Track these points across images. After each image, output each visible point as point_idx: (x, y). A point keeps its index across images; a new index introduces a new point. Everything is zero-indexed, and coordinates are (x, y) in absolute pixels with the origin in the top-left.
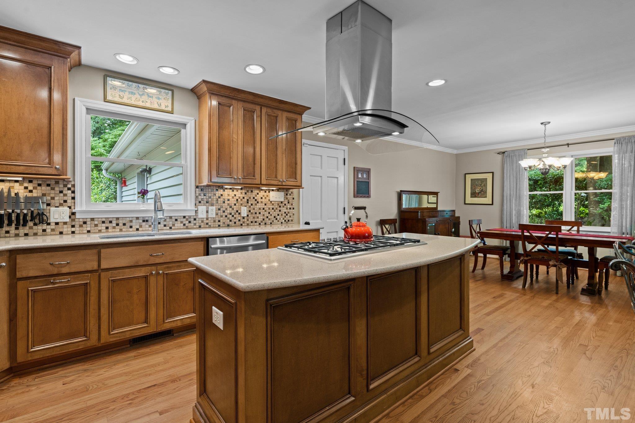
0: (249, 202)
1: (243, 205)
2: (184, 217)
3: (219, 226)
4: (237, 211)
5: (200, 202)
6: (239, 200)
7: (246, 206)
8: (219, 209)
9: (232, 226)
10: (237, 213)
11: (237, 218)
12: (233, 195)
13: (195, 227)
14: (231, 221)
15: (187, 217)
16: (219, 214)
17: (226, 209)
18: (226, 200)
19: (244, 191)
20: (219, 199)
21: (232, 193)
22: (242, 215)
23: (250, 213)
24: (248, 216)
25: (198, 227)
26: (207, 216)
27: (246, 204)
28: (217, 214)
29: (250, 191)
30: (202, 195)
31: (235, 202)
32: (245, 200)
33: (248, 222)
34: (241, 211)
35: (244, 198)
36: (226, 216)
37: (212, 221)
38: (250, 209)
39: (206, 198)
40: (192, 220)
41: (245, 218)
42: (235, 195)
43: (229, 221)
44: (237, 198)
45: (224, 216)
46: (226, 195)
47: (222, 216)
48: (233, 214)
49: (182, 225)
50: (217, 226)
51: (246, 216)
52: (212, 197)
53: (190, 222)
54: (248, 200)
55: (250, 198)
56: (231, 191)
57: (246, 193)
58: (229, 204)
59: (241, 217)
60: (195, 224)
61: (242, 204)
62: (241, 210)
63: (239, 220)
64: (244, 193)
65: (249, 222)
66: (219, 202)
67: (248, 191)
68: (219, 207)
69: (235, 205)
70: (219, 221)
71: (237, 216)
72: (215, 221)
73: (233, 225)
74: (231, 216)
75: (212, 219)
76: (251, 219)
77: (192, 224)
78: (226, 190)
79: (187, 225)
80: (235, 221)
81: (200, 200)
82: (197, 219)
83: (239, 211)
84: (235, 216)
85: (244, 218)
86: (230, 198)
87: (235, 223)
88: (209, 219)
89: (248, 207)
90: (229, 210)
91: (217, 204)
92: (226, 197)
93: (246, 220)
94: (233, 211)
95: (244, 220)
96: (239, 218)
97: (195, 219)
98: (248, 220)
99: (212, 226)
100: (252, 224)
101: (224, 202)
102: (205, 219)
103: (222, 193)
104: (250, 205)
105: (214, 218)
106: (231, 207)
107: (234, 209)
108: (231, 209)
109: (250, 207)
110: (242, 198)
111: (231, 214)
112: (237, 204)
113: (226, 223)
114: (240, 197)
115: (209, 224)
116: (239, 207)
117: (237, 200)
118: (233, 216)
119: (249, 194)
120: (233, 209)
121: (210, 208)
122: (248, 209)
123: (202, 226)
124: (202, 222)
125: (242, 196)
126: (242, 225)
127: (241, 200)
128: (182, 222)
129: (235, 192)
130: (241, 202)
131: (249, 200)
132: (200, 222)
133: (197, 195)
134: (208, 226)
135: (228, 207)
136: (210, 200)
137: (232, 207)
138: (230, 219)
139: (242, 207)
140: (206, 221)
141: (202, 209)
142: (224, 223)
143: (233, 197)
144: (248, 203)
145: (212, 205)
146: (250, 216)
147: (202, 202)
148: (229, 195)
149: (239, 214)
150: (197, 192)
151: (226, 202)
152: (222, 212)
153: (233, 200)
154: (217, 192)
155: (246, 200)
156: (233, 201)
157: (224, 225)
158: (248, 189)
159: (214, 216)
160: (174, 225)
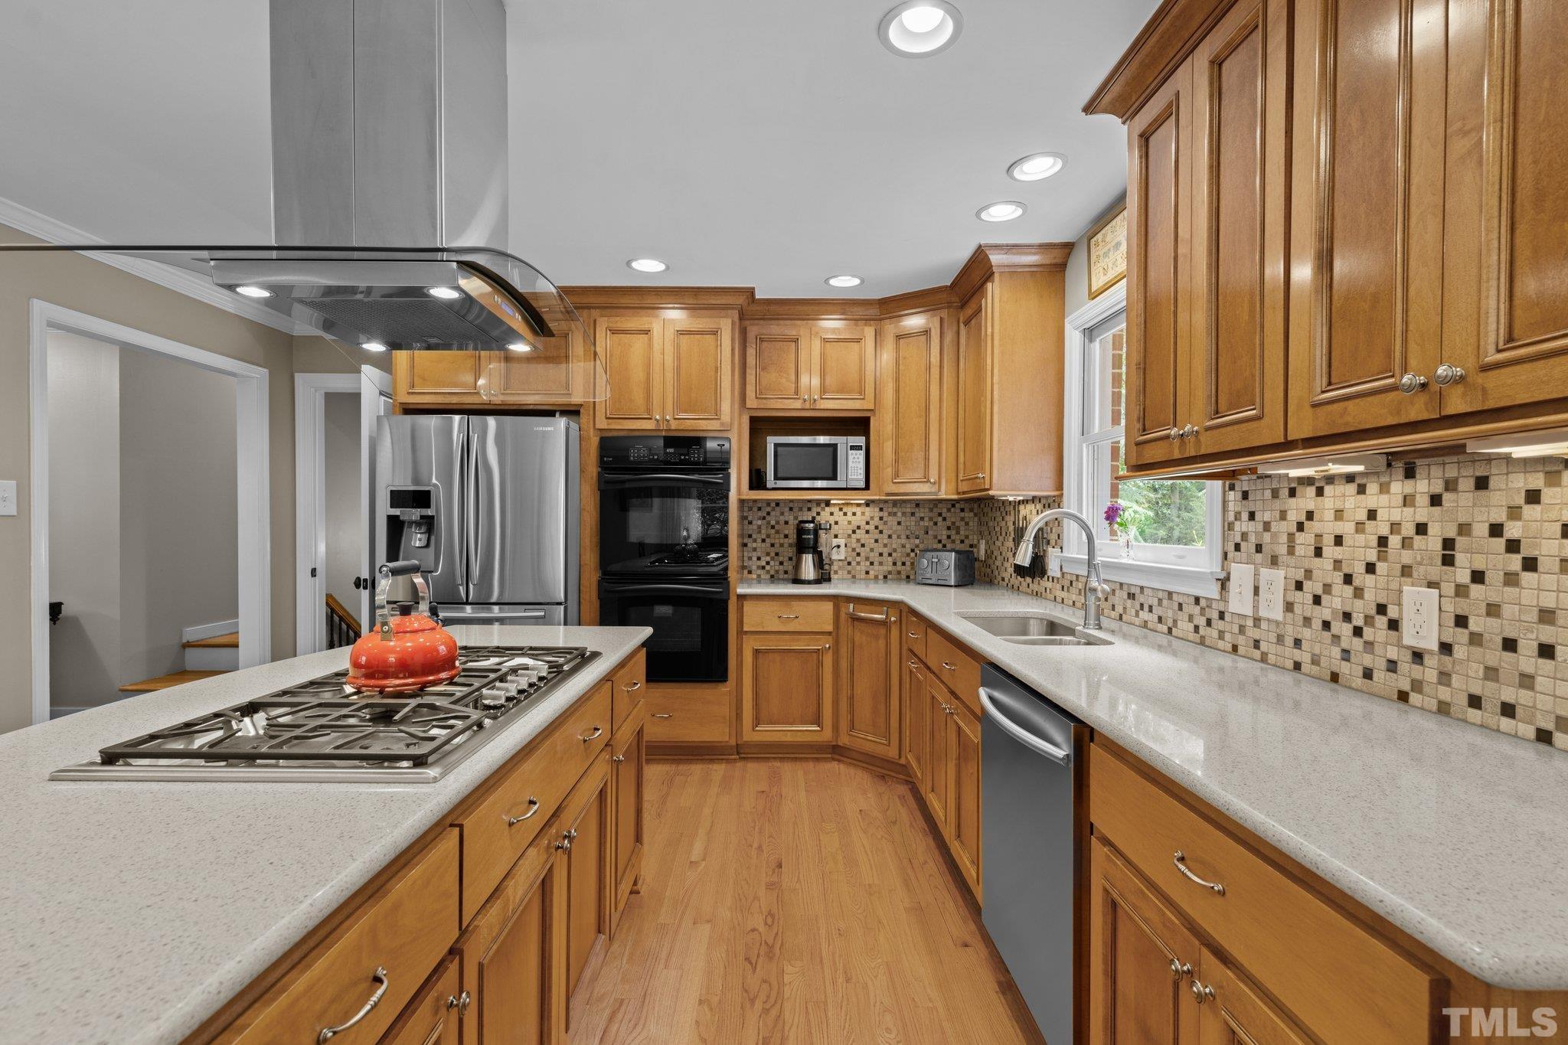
0: (1460, 558)
1: (1415, 574)
2: (1197, 600)
3: (1297, 666)
4: (1382, 609)
5: (1237, 547)
6: (1394, 541)
7: (1431, 585)
8: (1299, 586)
9: (1350, 688)
10: (1381, 621)
11: (1378, 649)
12: (1362, 516)
13: (1221, 644)
14: (1346, 655)
15: (1203, 603)
16: (1297, 609)
17: (1327, 588)
18: (1329, 540)
19: (1422, 487)
20: (1300, 538)
21: (1355, 505)
22: (1409, 637)
23: (1462, 635)
24: (1446, 648)
25: (1229, 648)
26: (1256, 607)
27: (1436, 570)
28: (1289, 607)
29: (1466, 484)
30: (1245, 516)
31: (1372, 556)
32: (1433, 543)
33: (1444, 693)
34: (1401, 611)
35: (1421, 529)
36: (1326, 625)
37: (1273, 638)
38: (1463, 607)
39: (1255, 532)
40: (1215, 615)
41: (1428, 660)
42: (1372, 515)
43: (1336, 652)
44: (1384, 530)
45: (1317, 624)
46: (1329, 515)
47: (1307, 621)
48: (1358, 620)
49: (1191, 627)
50: (1290, 665)
51: (1435, 647)
52: (1274, 527)
53: (1209, 623)
54: (1448, 544)
55: (1464, 529)
56: (1352, 488)
57: (1436, 500)
58: (1337, 564)
59: (1399, 644)
60: (1221, 635)
61: (1406, 571)
62: (1400, 605)
63: (1392, 666)
64: (1423, 501)
65: (1455, 694)
66: (1299, 550)
67: (1450, 485)
68: (1300, 576)
69: (1370, 568)
70: (1298, 643)
71: (1378, 632)
72: (1280, 639)
73: (1359, 682)
74: (1346, 630)
75: (1273, 627)
76: (1469, 677)
77: (1215, 634)
78: (1328, 490)
79: (1202, 631)
80: (1368, 660)
81: (1238, 539)
82: (1227, 617)
83: (1393, 612)
84: (1368, 633)
85: (1418, 656)
86: (1346, 528)
87: (1368, 674)
88: (1264, 625)
89: (1449, 589)
90: (1340, 598)
91: (1292, 561)
92: (1326, 526)
93: (1430, 675)
94: (1359, 604)
95: (1417, 671)
96: (1392, 653)
97: (1222, 615)
98: (1444, 677)
99: (1271, 658)
100: (1474, 714)
101: (1318, 552)
102: (1250, 623)
103: (1311, 506)
104: (1464, 577)
105: (1277, 623)
106: (1348, 579)
107: (1367, 596)
108: (1349, 590)
109: (1461, 591)
110: (1408, 530)
111: (1347, 617)
112: (1381, 567)
113: (1324, 662)
114: (1395, 527)
115: (1263, 646)
116: (1394, 586)
117: (1383, 541)
118: (1358, 632)
119: (1463, 503)
120: (1359, 593)
121: (1266, 573)
122: (1450, 607)
123: (1241, 650)
124: (1242, 629)
125: (1408, 518)
126: (1403, 696)
127: (1406, 543)
128: (1191, 618)
129: (1373, 498)
130: (1407, 557)
131: (1461, 542)
132: (1236, 630)
133: (1231, 518)
134: (1257, 654)
135: (1338, 577)
136: (1267, 537)
137: (1357, 582)
138: (1345, 645)
139: (1405, 588)
140: (1253, 633)
141: (1241, 573)
142: (1315, 661)
143: (1360, 527)
144: (1448, 561)
145: (1274, 561)
146: (1460, 652)
147: (1243, 545)
148: (1339, 514)
149: (1394, 625)
150: (1231, 506)
151: (1326, 551)
152: (1309, 599)
153: (1360, 538)
154: (1293, 500)
155: (1439, 546)
156: (1360, 549)
157: (1315, 669)
158: (1451, 472)
159: (1277, 613)
160: (1175, 622)
